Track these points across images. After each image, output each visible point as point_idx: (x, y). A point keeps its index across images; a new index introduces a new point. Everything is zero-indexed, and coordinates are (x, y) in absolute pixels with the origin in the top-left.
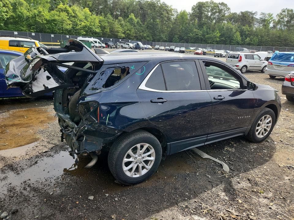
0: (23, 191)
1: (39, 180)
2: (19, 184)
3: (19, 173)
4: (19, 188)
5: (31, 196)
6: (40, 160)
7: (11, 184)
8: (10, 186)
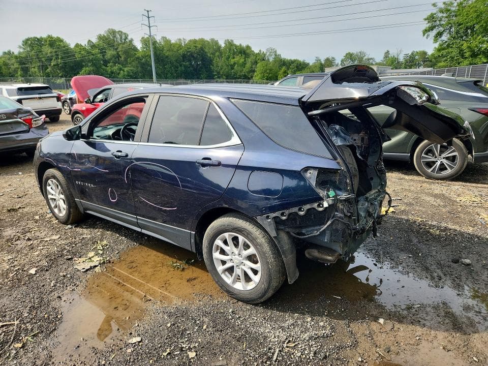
0: (442, 275)
1: (417, 279)
2: (446, 287)
3: (443, 304)
4: (447, 282)
5: (434, 267)
6: (399, 309)
7: (458, 295)
8: (460, 293)
